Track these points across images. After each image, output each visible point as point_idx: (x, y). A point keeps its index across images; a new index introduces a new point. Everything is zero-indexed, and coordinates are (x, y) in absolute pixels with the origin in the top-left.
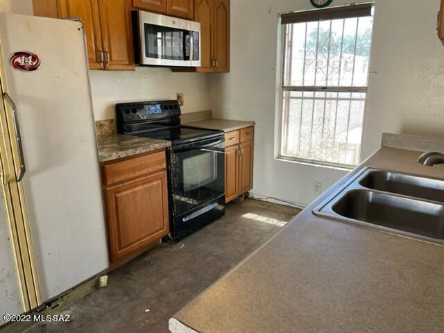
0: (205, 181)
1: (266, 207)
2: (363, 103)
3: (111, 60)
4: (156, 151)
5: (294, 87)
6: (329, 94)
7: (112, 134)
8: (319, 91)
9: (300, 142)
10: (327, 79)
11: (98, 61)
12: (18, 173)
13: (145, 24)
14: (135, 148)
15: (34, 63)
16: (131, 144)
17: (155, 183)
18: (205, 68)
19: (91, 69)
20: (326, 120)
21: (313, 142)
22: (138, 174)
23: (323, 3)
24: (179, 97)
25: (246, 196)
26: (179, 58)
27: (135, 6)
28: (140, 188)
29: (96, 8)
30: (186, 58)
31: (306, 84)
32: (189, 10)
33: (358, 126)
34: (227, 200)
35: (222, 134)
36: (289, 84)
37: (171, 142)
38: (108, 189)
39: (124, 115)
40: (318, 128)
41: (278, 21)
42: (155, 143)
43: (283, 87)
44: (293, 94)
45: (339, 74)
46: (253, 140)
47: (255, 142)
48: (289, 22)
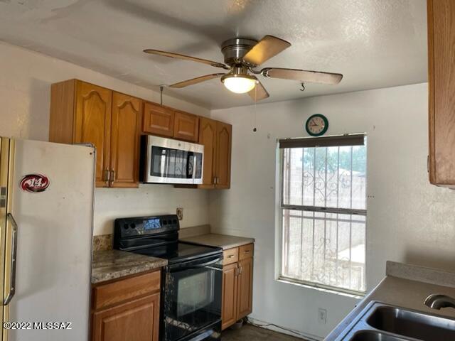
0: (200, 304)
1: (266, 336)
2: (364, 225)
3: (116, 178)
4: (152, 270)
5: (294, 206)
6: (328, 215)
7: (108, 249)
8: (318, 211)
9: (302, 262)
10: (326, 200)
11: (104, 179)
12: (7, 296)
13: (153, 147)
14: (130, 267)
15: (43, 185)
16: (127, 263)
17: (146, 307)
18: (206, 184)
19: (97, 187)
20: (327, 241)
21: (315, 263)
22: (130, 296)
23: (319, 132)
24: (179, 211)
25: (245, 321)
26: (182, 177)
27: (145, 130)
28: (130, 312)
29: (108, 132)
30: (189, 176)
31: (306, 204)
32: (194, 134)
33: (361, 243)
34: (224, 326)
35: (221, 251)
36: (289, 202)
37: (167, 261)
38: (97, 313)
39: (123, 230)
40: (320, 248)
41: (276, 145)
42: (151, 262)
43: (283, 205)
44: (293, 212)
45: (338, 196)
46: (252, 258)
47: (255, 260)
48: (287, 147)
